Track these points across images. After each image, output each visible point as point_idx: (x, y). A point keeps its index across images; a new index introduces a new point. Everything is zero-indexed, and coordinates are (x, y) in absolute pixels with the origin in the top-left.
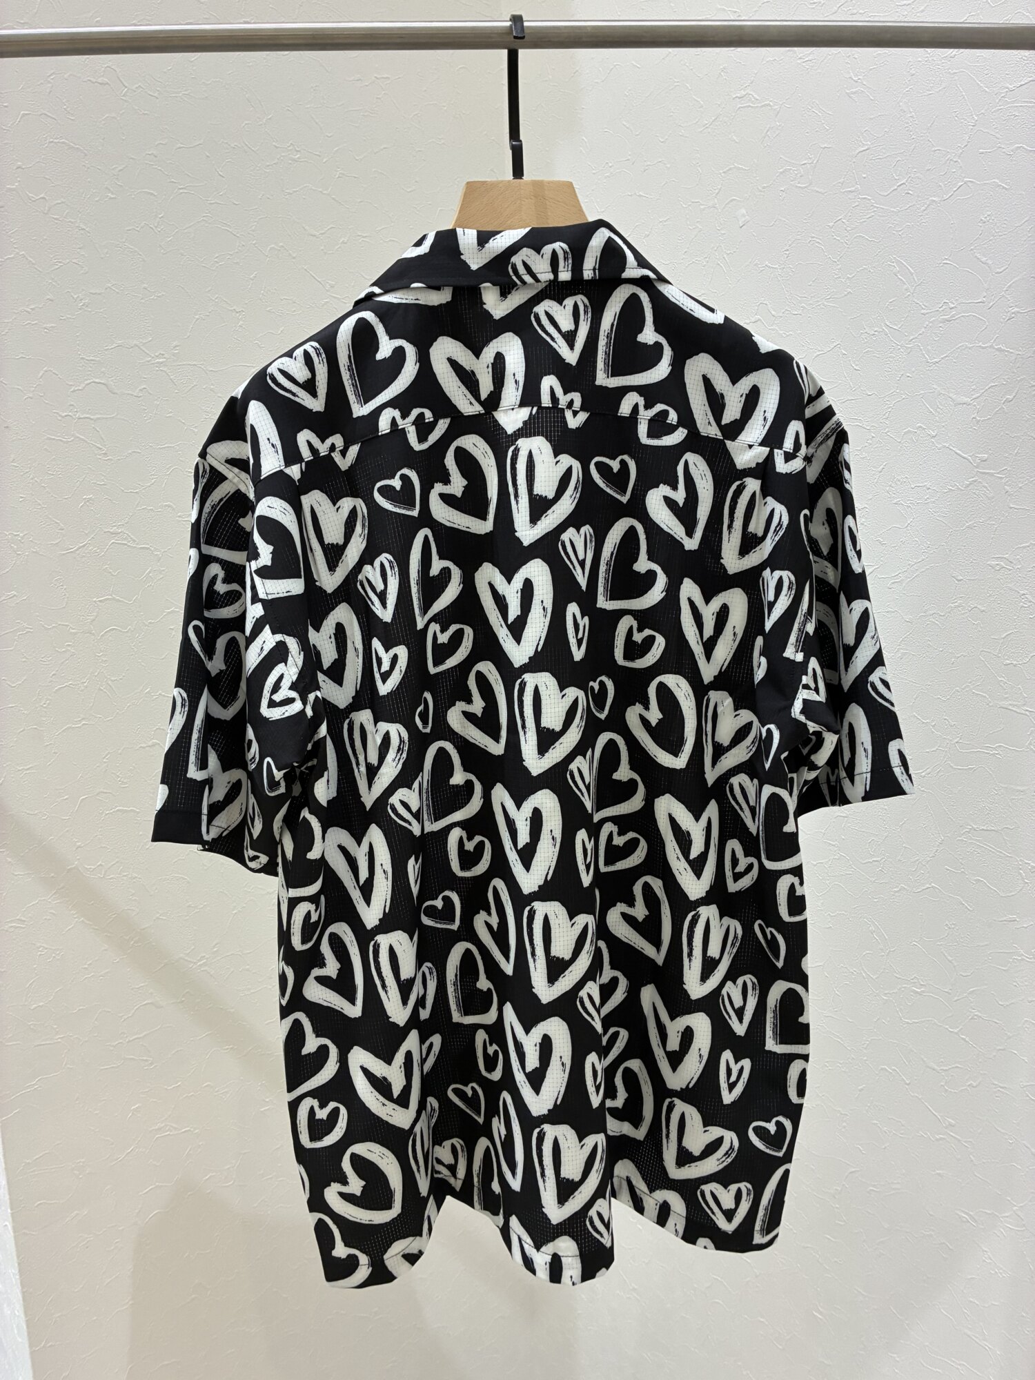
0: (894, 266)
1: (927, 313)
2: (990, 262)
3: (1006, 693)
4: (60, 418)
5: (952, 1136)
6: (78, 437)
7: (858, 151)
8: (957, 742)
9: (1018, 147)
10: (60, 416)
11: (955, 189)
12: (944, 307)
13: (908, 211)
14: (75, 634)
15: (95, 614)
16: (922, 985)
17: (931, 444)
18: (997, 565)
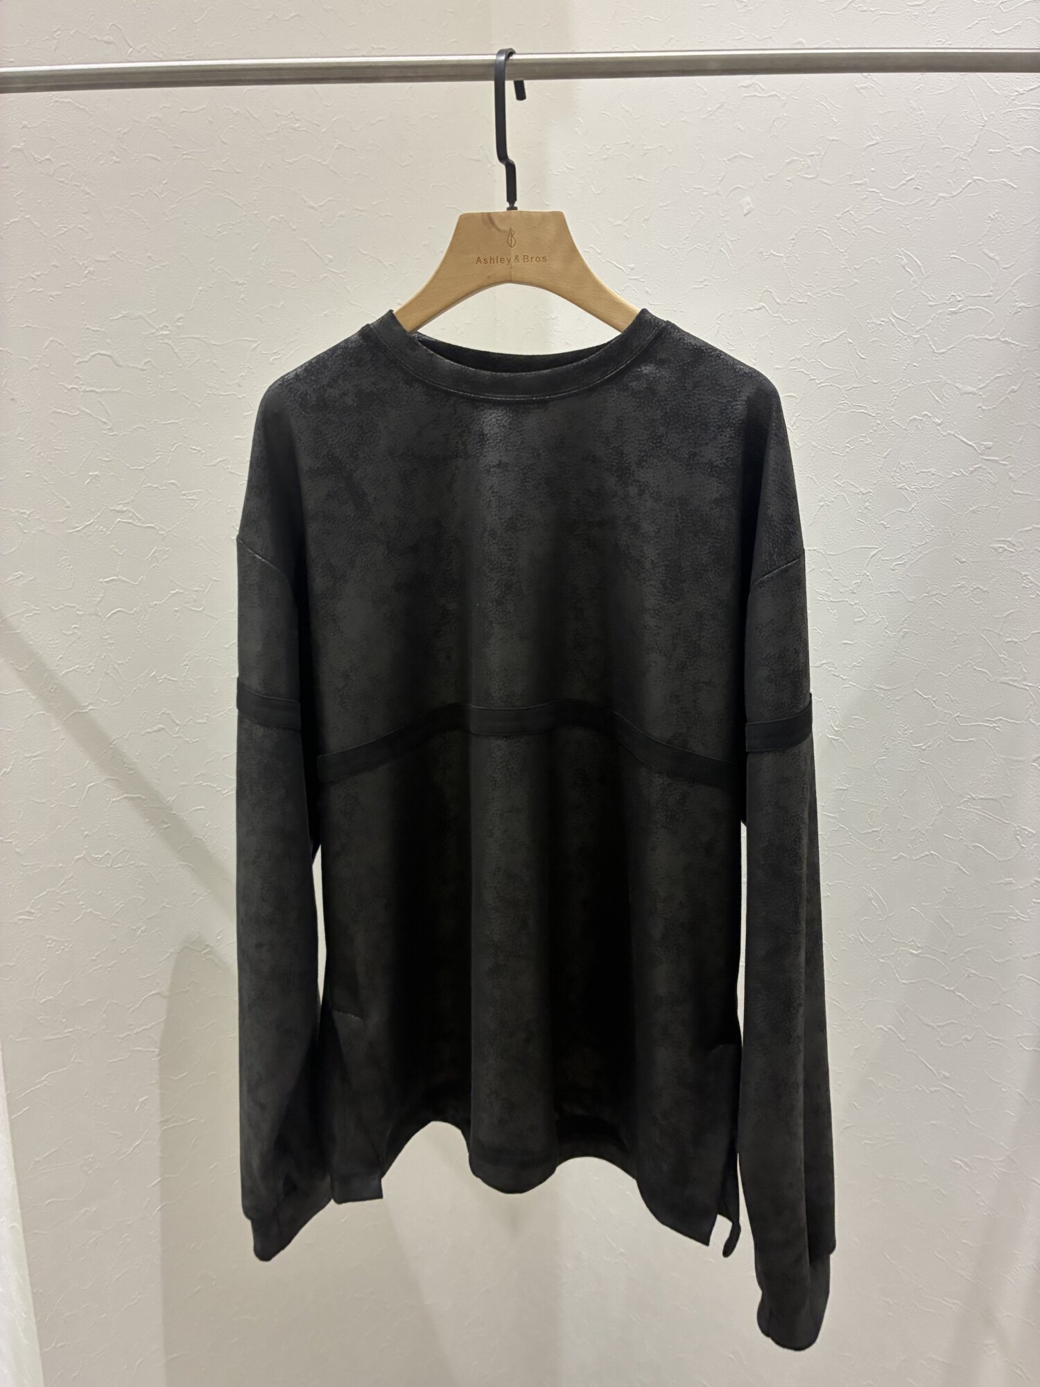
0: (901, 258)
1: (935, 305)
2: (998, 259)
3: (1006, 670)
4: (66, 391)
5: (945, 1087)
6: (83, 411)
7: (866, 146)
8: (958, 717)
9: (1028, 149)
10: (66, 388)
11: (964, 186)
12: (951, 300)
13: (917, 205)
14: (82, 615)
15: (100, 595)
16: (919, 947)
17: (936, 431)
18: (1001, 547)
